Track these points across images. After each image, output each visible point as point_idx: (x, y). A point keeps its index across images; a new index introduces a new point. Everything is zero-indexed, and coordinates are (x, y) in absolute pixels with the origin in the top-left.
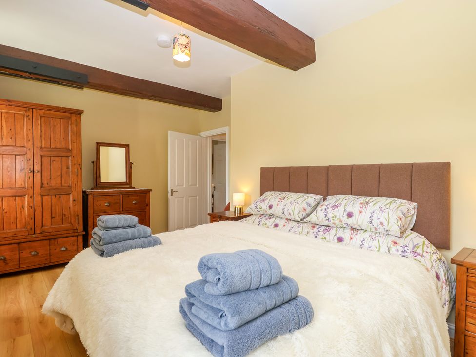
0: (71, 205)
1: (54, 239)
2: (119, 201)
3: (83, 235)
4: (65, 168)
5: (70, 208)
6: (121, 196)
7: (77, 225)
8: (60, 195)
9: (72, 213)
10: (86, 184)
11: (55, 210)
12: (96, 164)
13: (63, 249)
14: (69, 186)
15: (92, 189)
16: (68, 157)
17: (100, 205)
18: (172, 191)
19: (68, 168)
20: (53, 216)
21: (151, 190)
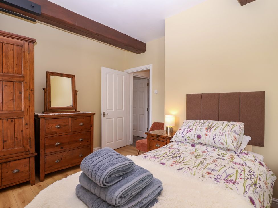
0: (24, 129)
1: (6, 162)
2: (68, 124)
3: (35, 157)
4: (17, 93)
5: (22, 131)
6: (70, 119)
7: (29, 148)
8: (13, 120)
9: (24, 135)
10: (38, 109)
11: (7, 133)
12: (47, 91)
13: (15, 171)
14: (21, 110)
15: (43, 113)
16: (20, 82)
17: (51, 128)
18: (104, 114)
19: (21, 93)
20: (5, 139)
21: (95, 114)
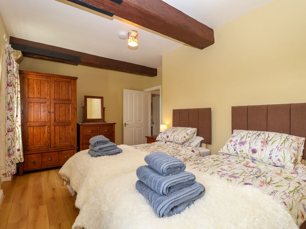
0: (71, 132)
1: (61, 151)
2: (97, 130)
3: (77, 149)
4: (67, 111)
5: (70, 133)
6: (99, 127)
7: (73, 144)
8: (65, 126)
9: (71, 136)
10: (79, 120)
11: (62, 134)
12: (85, 108)
13: (66, 157)
14: (69, 121)
15: (82, 123)
17: (87, 132)
18: (126, 124)
19: (69, 110)
20: (61, 138)
21: (115, 123)
